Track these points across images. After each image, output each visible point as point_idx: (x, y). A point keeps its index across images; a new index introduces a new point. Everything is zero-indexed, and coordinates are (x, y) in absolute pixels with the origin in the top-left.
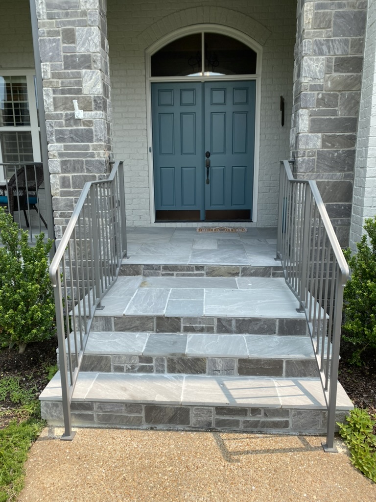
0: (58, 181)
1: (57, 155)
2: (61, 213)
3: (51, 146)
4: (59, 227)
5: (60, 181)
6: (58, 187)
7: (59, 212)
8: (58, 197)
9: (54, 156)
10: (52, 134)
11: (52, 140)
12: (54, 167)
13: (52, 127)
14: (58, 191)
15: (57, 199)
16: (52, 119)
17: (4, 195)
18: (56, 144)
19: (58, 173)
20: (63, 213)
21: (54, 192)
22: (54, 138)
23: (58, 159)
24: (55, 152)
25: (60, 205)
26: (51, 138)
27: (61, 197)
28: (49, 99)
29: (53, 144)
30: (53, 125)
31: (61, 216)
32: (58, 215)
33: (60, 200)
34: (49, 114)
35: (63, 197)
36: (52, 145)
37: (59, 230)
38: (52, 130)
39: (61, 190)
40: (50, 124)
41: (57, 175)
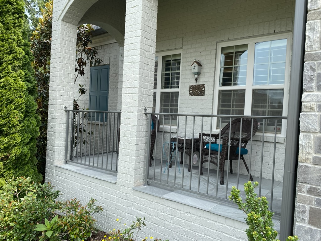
0: (312, 142)
1: (315, 107)
2: (311, 188)
3: (308, 96)
4: (304, 207)
5: (315, 143)
6: (311, 151)
7: (308, 186)
8: (309, 165)
9: (311, 108)
10: (312, 79)
11: (311, 88)
12: (308, 123)
13: (313, 70)
14: (310, 157)
15: (306, 167)
16: (315, 61)
17: (216, 143)
18: (316, 93)
19: (313, 132)
20: (314, 188)
21: (304, 158)
22: (314, 85)
23: (317, 113)
24: (313, 103)
25: (311, 176)
26: (309, 85)
27: (313, 166)
28: (314, 34)
29: (311, 93)
30: (315, 68)
31: (310, 191)
32: (305, 190)
33: (312, 169)
34: (312, 54)
35: (316, 166)
36: (310, 95)
37: (304, 212)
38: (312, 74)
39: (314, 155)
40: (311, 67)
41: (311, 134)
